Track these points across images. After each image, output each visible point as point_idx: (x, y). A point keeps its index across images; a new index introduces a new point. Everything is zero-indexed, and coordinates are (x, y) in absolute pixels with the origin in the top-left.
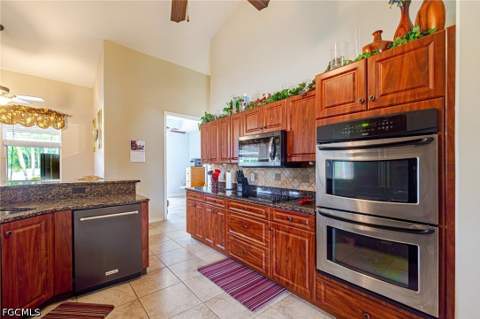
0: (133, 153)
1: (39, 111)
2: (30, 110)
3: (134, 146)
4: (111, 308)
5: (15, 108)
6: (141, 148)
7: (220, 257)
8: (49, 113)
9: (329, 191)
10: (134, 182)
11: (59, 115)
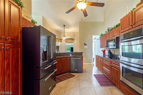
0: (85, 46)
1: (70, 39)
2: (69, 39)
3: (85, 44)
4: (75, 76)
5: (67, 39)
6: (86, 45)
7: (101, 74)
8: (72, 39)
9: (123, 56)
10: (82, 53)
11: (73, 39)
